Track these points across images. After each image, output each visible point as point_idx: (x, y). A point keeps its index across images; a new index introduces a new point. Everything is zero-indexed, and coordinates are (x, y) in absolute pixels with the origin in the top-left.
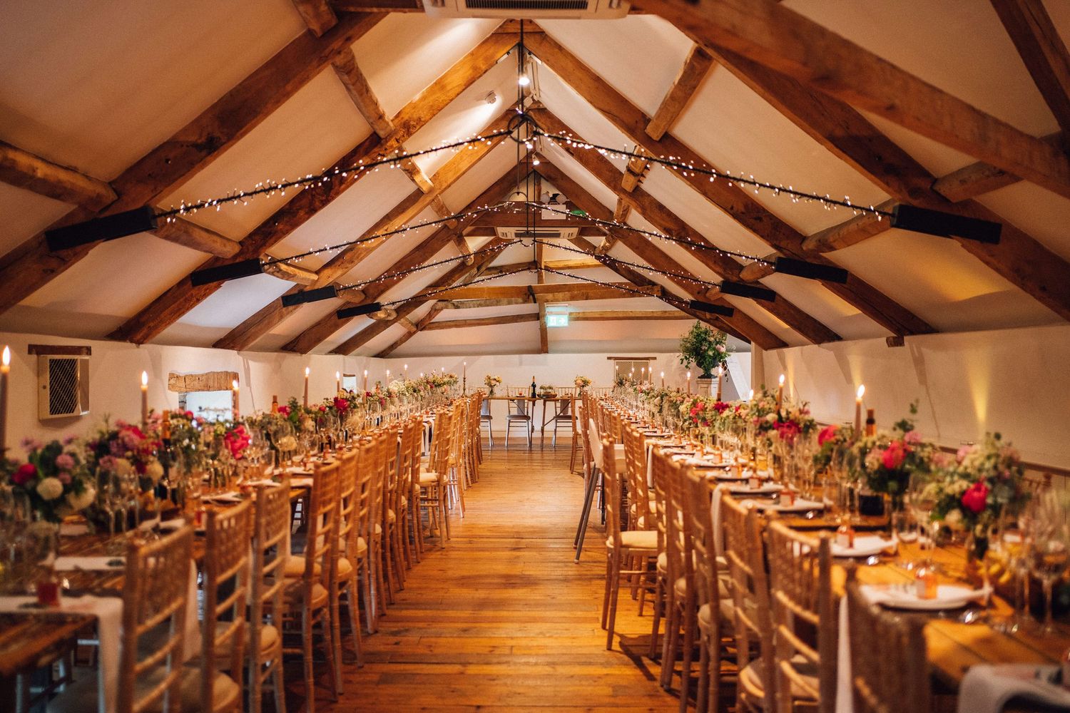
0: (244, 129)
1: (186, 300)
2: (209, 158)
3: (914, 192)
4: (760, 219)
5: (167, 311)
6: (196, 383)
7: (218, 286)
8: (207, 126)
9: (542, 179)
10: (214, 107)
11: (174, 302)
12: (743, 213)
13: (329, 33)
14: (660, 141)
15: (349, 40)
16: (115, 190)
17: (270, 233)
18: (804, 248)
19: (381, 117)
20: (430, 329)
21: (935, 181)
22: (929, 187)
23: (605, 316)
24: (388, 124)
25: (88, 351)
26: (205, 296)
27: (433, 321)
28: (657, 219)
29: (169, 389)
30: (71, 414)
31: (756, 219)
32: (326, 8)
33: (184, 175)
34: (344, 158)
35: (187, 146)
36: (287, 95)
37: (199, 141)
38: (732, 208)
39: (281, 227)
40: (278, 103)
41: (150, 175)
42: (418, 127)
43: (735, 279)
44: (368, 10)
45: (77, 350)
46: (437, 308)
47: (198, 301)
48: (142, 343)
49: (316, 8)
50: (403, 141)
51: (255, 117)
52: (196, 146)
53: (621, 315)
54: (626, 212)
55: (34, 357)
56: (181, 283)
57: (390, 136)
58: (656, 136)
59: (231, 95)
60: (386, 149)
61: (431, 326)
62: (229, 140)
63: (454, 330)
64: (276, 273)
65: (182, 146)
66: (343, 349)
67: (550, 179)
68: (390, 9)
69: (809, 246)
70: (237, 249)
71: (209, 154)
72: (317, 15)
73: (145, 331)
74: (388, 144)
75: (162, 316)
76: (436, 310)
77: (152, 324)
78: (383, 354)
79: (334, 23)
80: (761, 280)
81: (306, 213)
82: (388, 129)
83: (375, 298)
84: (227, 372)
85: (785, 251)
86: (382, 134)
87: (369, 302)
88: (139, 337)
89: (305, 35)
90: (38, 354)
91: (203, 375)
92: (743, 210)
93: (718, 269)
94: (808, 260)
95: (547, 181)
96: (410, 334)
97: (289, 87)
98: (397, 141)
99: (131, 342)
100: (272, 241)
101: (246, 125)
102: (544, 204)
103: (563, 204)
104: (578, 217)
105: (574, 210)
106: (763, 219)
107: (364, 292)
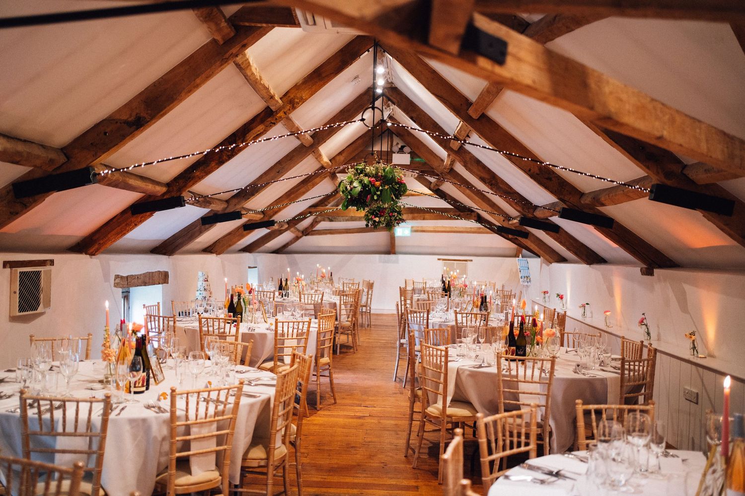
0: (164, 111)
1: (127, 225)
2: (136, 132)
3: (668, 175)
4: (550, 179)
5: (113, 232)
6: (136, 281)
7: (151, 215)
8: (136, 108)
9: (394, 135)
10: (141, 94)
11: (119, 226)
12: (537, 174)
13: (229, 42)
14: (478, 119)
15: (245, 46)
16: (65, 154)
17: (190, 178)
18: (582, 202)
19: (272, 97)
20: (312, 235)
21: (685, 166)
22: (680, 171)
23: (436, 229)
24: (277, 101)
25: (52, 262)
26: (141, 222)
27: (314, 229)
28: (475, 170)
29: (115, 286)
30: (35, 312)
31: (547, 179)
32: (226, 24)
33: (117, 144)
34: (245, 124)
35: (121, 123)
36: (197, 86)
37: (130, 119)
38: (530, 170)
39: (198, 173)
40: (190, 92)
41: (92, 144)
42: (301, 103)
43: (530, 215)
44: (259, 25)
45: (43, 263)
46: (318, 220)
47: (136, 225)
48: (94, 255)
49: (217, 24)
50: (289, 114)
51: (173, 102)
52: (126, 122)
53: (448, 229)
54: (453, 163)
55: (8, 270)
56: (124, 212)
57: (280, 109)
58: (475, 116)
59: (155, 86)
60: (276, 119)
61: (313, 232)
62: (151, 119)
63: (329, 236)
64: (195, 204)
65: (117, 122)
66: (249, 249)
67: (399, 135)
68: (276, 25)
69: (586, 201)
70: (164, 189)
71: (137, 129)
72: (219, 30)
73: (96, 246)
74: (278, 115)
75: (109, 236)
76: (316, 222)
77: (101, 242)
78: (278, 251)
79: (232, 34)
80: (550, 218)
81: (216, 164)
82: (278, 105)
83: (271, 217)
84: (160, 271)
85: (567, 203)
86: (273, 108)
87: (266, 219)
88: (91, 251)
89: (210, 42)
90: (11, 267)
91: (141, 275)
92: (538, 172)
93: (518, 208)
94: (584, 210)
95: (397, 136)
96: (297, 238)
97: (198, 81)
98: (285, 113)
99: (86, 254)
100: (191, 183)
101: (165, 108)
102: (395, 153)
103: (408, 153)
104: (419, 163)
105: (416, 158)
106: (553, 179)
107: (263, 212)
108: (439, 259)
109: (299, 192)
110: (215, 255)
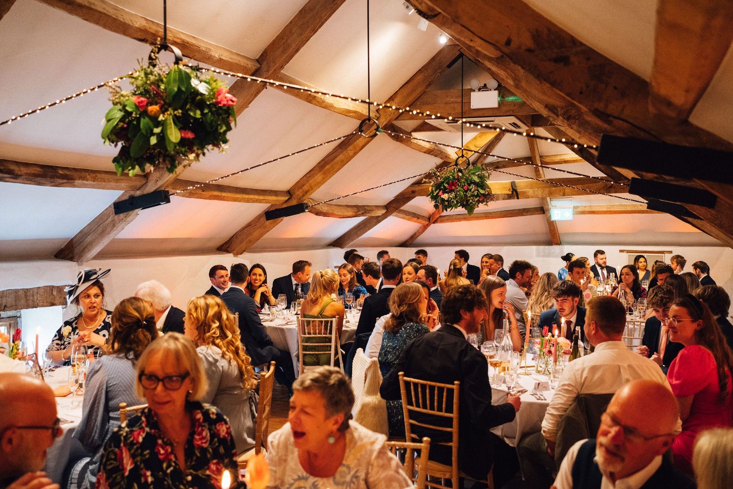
20: (441, 222)
27: (442, 214)
61: (442, 219)
83: (301, 199)
87: (294, 203)
95: (477, 64)
96: (425, 227)
102: (474, 91)
103: (495, 90)
104: (514, 103)
105: (508, 97)
106: (573, 59)
107: (289, 193)
108: (621, 251)
109: (336, 161)
110: (231, 255)
